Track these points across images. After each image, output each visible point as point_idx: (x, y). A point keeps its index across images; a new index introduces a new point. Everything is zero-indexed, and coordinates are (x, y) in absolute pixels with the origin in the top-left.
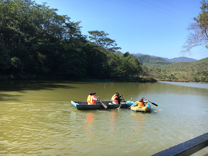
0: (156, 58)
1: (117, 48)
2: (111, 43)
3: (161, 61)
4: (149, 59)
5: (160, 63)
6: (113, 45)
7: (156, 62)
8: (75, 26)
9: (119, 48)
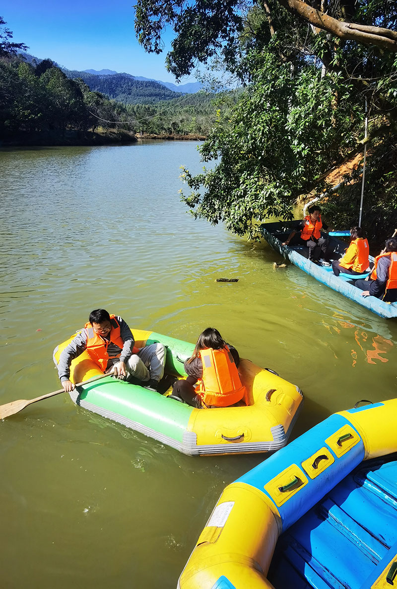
3: (158, 89)
4: (130, 84)
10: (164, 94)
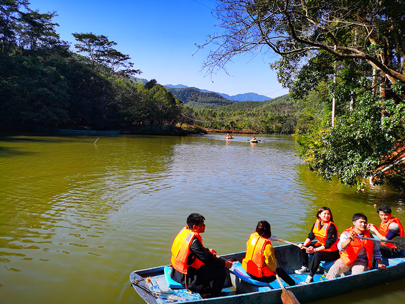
0: (209, 94)
1: (134, 71)
2: (122, 60)
3: (216, 99)
4: (197, 94)
5: (215, 102)
6: (125, 64)
7: (209, 100)
8: (43, 22)
9: (138, 70)
10: (221, 101)
